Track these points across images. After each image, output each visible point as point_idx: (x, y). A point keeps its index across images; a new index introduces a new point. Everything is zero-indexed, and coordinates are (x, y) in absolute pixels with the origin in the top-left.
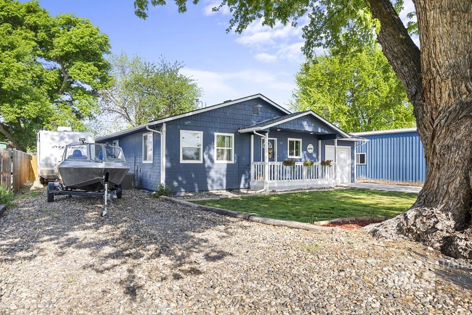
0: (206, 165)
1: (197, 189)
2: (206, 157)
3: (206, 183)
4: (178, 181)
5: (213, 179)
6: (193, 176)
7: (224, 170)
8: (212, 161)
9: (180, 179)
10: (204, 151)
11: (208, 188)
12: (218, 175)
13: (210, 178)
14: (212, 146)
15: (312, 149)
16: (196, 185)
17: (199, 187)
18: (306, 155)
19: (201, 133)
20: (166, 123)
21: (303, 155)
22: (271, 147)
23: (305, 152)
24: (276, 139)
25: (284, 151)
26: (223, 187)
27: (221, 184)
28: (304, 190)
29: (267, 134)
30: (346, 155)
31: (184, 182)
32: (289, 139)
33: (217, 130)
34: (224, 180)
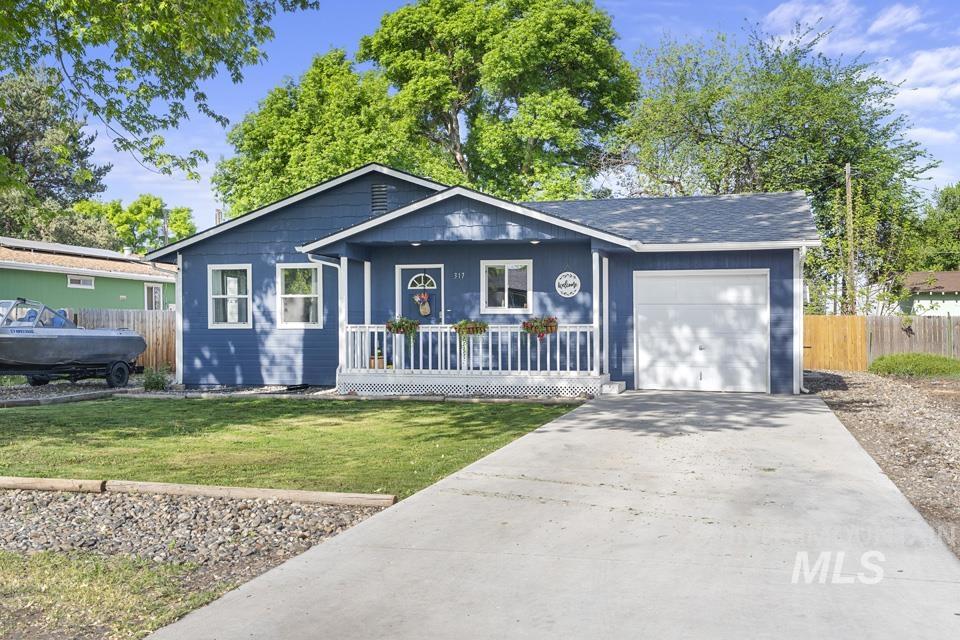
0: (258, 329)
1: (239, 380)
2: (258, 314)
3: (259, 365)
4: (202, 358)
5: (274, 357)
6: (232, 349)
7: (296, 341)
8: (271, 320)
9: (207, 354)
10: (253, 300)
11: (262, 381)
12: (284, 349)
13: (266, 354)
14: (268, 285)
15: (574, 285)
16: (238, 370)
17: (243, 375)
18: (548, 302)
19: (248, 267)
20: (181, 251)
21: (537, 302)
22: (435, 287)
23: (543, 294)
24: (442, 266)
25: (467, 295)
26: (295, 377)
27: (291, 369)
28: (454, 397)
29: (344, 260)
30: (755, 294)
31: (215, 362)
32: (484, 264)
33: (282, 258)
34: (299, 360)
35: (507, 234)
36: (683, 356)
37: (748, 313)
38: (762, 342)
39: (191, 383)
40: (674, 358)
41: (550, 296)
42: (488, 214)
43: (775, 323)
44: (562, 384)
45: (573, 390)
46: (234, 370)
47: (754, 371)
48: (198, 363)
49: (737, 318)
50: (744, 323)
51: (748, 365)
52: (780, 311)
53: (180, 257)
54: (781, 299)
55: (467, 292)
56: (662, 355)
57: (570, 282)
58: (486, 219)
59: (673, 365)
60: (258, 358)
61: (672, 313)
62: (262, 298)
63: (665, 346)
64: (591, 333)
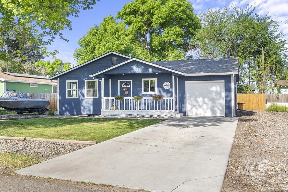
0: (80, 99)
1: (75, 113)
2: (80, 95)
3: (81, 109)
4: (65, 107)
5: (85, 107)
6: (73, 104)
7: (91, 102)
8: (84, 96)
9: (66, 106)
10: (79, 91)
11: (81, 113)
12: (87, 104)
13: (82, 106)
14: (83, 86)
15: (169, 85)
16: (75, 110)
17: (76, 112)
18: (161, 91)
19: (77, 81)
20: (59, 77)
21: (158, 91)
22: (129, 86)
23: (160, 88)
24: (131, 80)
25: (138, 89)
26: (91, 112)
27: (89, 110)
28: (133, 118)
29: (103, 79)
30: (221, 88)
31: (68, 108)
32: (143, 80)
33: (87, 78)
34: (92, 108)
35: (149, 71)
36: (200, 106)
37: (218, 93)
38: (223, 102)
39: (62, 114)
40: (198, 107)
41: (162, 89)
42: (143, 66)
43: (226, 97)
44: (164, 114)
45: (167, 115)
46: (74, 110)
47: (221, 111)
48: (64, 109)
49: (216, 95)
50: (218, 97)
51: (219, 109)
52: (228, 93)
53: (58, 78)
54: (228, 90)
55: (138, 88)
56: (194, 106)
57: (167, 85)
58: (142, 67)
59: (197, 109)
60: (80, 107)
61: (197, 93)
62: (81, 90)
63: (195, 103)
64: (172, 99)
